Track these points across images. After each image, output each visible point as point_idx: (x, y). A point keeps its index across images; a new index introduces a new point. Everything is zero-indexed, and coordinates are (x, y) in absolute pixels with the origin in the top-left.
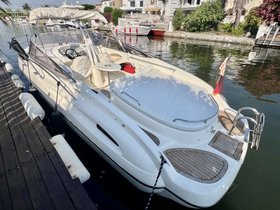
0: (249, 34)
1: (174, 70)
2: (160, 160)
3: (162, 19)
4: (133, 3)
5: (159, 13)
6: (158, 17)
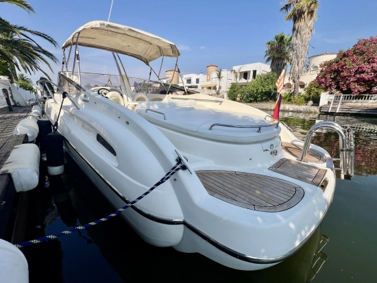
0: (311, 102)
1: (221, 102)
3: (218, 93)
4: (189, 81)
5: (215, 88)
6: (214, 92)
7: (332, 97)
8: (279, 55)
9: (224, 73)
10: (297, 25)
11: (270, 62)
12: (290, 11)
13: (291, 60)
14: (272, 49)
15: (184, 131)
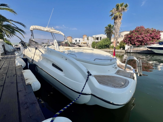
0: (122, 49)
1: (93, 50)
2: (87, 74)
3: (87, 45)
4: (76, 41)
5: (86, 43)
6: (86, 45)
7: (129, 47)
8: (109, 32)
9: (90, 38)
10: (115, 21)
11: (106, 34)
12: (113, 16)
13: (114, 33)
14: (107, 29)
15: (84, 61)
